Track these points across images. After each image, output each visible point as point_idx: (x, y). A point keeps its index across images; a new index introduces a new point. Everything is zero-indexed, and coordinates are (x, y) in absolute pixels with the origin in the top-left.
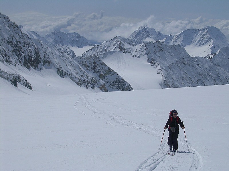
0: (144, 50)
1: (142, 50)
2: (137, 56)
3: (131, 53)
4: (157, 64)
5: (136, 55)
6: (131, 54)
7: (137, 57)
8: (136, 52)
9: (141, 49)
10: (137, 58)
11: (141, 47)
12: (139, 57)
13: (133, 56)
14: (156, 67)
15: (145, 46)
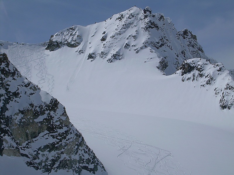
0: (142, 31)
1: (132, 31)
2: (106, 54)
3: (80, 47)
4: (210, 70)
5: (102, 50)
6: (81, 52)
7: (109, 56)
8: (103, 39)
9: (127, 26)
10: (110, 61)
11: (124, 20)
12: (116, 57)
13: (91, 56)
14: (208, 83)
15: (142, 15)
